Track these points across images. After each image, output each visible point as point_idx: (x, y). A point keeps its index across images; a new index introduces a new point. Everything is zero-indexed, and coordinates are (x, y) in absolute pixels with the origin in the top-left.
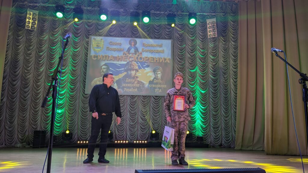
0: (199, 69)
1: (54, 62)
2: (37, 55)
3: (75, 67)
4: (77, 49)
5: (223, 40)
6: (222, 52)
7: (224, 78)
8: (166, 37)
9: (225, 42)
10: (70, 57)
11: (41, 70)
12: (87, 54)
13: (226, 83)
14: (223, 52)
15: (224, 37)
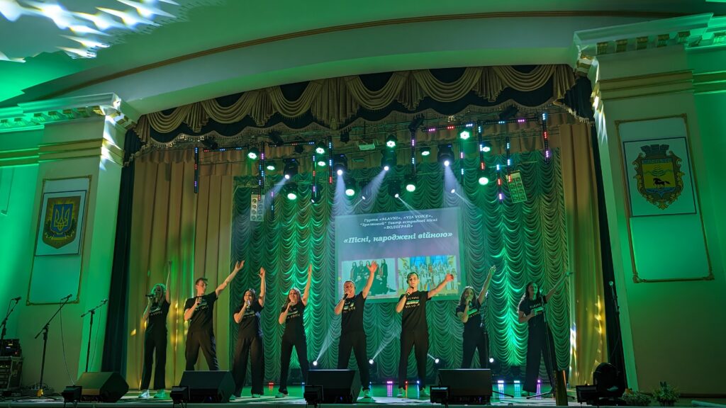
0: (508, 253)
1: (290, 261)
2: (266, 253)
3: (318, 265)
4: (319, 238)
5: (546, 200)
6: (546, 221)
7: (553, 265)
8: (450, 205)
9: (549, 202)
10: (311, 251)
11: (273, 274)
12: (334, 244)
13: (557, 274)
14: (548, 220)
15: (548, 193)
